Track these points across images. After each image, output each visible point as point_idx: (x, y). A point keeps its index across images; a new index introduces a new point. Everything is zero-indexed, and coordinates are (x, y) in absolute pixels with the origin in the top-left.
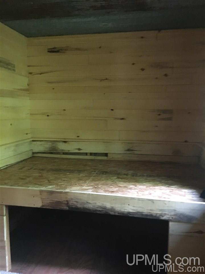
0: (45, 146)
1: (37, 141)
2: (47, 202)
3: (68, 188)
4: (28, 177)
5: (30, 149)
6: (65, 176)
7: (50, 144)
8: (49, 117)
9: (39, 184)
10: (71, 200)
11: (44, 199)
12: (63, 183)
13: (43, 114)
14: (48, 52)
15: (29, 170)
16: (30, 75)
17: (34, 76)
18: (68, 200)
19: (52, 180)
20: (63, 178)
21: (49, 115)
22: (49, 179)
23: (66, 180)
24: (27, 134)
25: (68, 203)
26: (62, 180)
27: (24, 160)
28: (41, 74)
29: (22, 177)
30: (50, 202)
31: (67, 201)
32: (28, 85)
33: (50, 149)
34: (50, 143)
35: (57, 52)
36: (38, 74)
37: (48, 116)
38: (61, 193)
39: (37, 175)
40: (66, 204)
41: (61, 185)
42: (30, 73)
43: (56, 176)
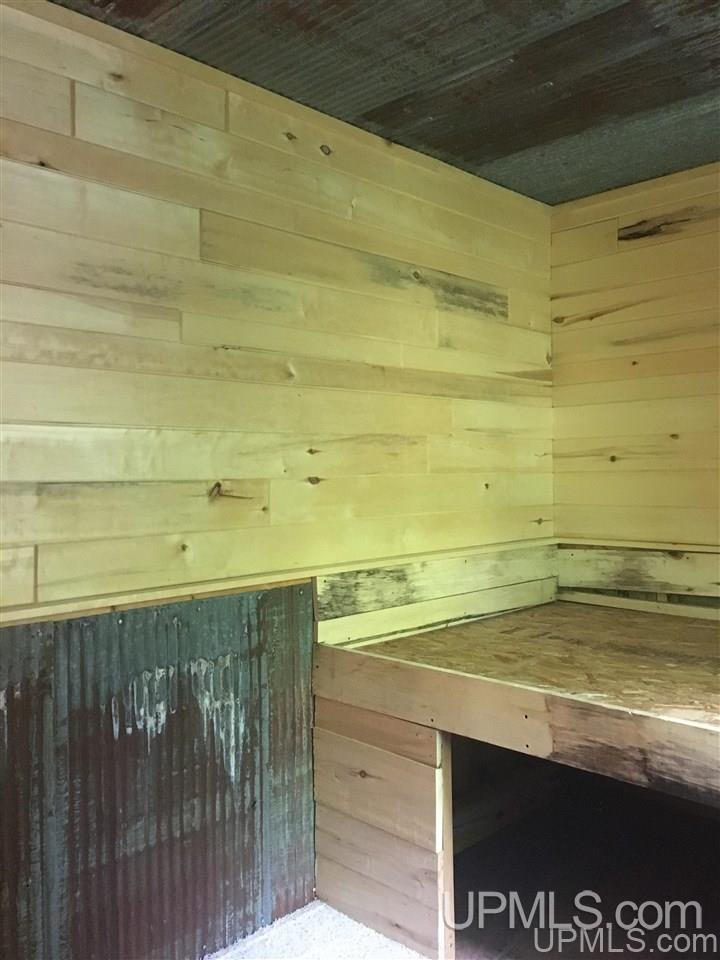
0: (602, 565)
1: (573, 547)
2: (572, 741)
3: (653, 709)
4: (525, 657)
5: (549, 575)
6: (655, 672)
7: (620, 559)
8: (617, 462)
9: (554, 680)
10: (658, 751)
11: (561, 728)
12: (640, 692)
13: (598, 453)
14: (620, 239)
15: (533, 637)
16: (557, 327)
17: (568, 327)
18: (647, 748)
19: (600, 675)
20: (645, 675)
21: (615, 454)
22: (593, 672)
23: (656, 685)
24: (540, 521)
25: (645, 760)
26: (639, 680)
27: (526, 609)
28: (591, 318)
29: (504, 655)
30: (580, 746)
31: (642, 751)
32: (549, 359)
33: (619, 579)
34: (620, 555)
35: (650, 233)
36: (584, 319)
37: (613, 459)
38: (619, 718)
39: (557, 655)
40: (637, 761)
41: (633, 695)
42: (558, 320)
43: (621, 665)
